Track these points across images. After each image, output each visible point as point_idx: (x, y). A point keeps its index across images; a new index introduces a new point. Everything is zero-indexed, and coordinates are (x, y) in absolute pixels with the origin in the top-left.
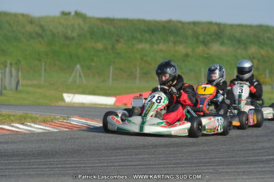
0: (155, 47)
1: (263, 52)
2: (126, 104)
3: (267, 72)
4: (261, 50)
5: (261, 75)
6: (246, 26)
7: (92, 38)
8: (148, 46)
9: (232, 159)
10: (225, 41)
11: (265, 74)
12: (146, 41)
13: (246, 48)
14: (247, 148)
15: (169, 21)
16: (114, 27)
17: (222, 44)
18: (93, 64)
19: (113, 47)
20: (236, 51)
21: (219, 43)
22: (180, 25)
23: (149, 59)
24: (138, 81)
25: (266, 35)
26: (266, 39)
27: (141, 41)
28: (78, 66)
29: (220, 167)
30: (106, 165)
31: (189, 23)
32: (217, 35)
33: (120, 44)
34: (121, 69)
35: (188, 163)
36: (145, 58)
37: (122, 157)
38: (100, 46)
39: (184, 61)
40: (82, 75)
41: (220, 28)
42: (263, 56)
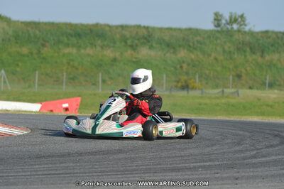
0: (82, 51)
1: (193, 57)
2: (52, 111)
3: (197, 76)
4: (191, 54)
5: (190, 79)
6: (175, 30)
7: (17, 43)
8: (74, 51)
9: (159, 166)
10: (154, 45)
11: (195, 79)
12: (73, 46)
13: (175, 53)
14: (174, 155)
15: (97, 25)
16: (40, 31)
17: (151, 47)
18: (18, 69)
19: (39, 52)
20: (165, 55)
21: (148, 47)
22: (107, 28)
23: (76, 64)
24: (64, 87)
25: (195, 39)
26: (196, 43)
27: (67, 45)
28: (3, 72)
29: (146, 175)
30: (29, 173)
31: (117, 27)
32: (145, 38)
33: (46, 49)
34: (47, 75)
35: (114, 171)
36: (71, 63)
37: (46, 166)
38: (25, 50)
39: (113, 65)
40: (7, 80)
41: (148, 32)
42: (192, 60)
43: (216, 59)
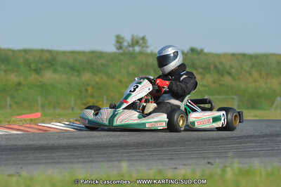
1: (97, 79)
3: (105, 99)
4: (95, 77)
5: (98, 102)
6: (78, 53)
10: (59, 68)
11: (103, 101)
13: (79, 76)
21: (52, 70)
22: (11, 53)
25: (99, 61)
31: (20, 51)
39: (17, 90)
41: (52, 55)
43: (120, 81)
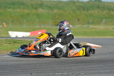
0: (15, 10)
26: (61, 7)
32: (41, 5)
42: (60, 14)
